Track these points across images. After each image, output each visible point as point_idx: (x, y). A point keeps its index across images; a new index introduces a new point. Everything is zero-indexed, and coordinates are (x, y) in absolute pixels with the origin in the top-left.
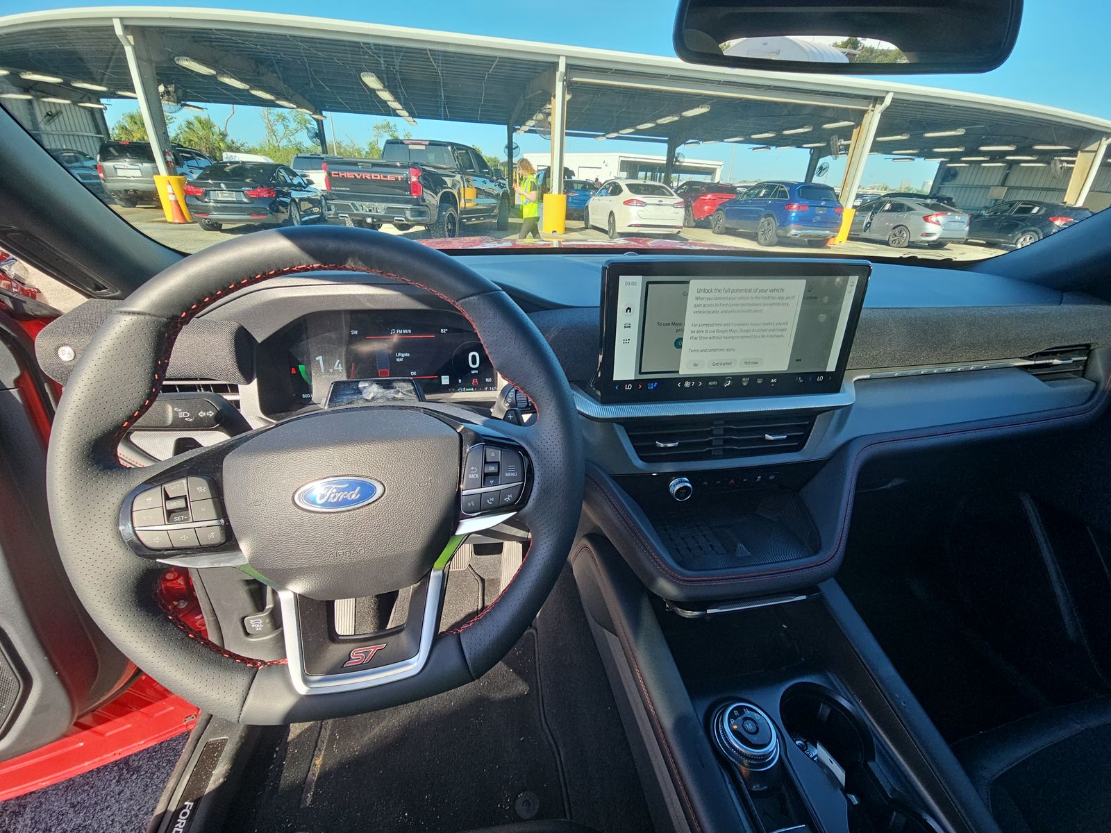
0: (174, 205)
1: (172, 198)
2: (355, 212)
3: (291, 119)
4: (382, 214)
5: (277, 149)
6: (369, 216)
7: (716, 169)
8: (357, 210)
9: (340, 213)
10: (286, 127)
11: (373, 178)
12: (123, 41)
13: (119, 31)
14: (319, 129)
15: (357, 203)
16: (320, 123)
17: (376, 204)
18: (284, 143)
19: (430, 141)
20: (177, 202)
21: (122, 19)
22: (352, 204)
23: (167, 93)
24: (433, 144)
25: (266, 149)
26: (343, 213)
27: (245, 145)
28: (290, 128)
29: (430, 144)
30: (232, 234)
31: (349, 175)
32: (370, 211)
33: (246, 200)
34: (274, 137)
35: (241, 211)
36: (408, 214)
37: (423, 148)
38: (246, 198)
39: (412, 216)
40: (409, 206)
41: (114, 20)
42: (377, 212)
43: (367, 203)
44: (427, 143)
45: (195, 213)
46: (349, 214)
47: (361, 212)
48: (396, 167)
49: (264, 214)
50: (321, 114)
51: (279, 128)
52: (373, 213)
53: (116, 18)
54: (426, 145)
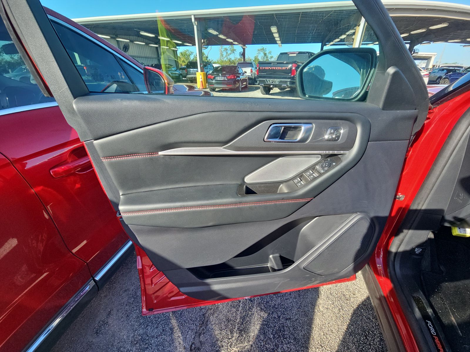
0: (201, 83)
1: (201, 80)
2: (267, 83)
3: (229, 50)
4: (277, 83)
5: (222, 61)
6: (272, 85)
7: (431, 57)
8: (267, 82)
9: (260, 84)
10: (227, 53)
11: (276, 69)
12: (194, 24)
13: (193, 20)
14: (243, 52)
15: (268, 79)
16: (244, 49)
17: (275, 79)
18: (225, 59)
19: (299, 52)
20: (202, 81)
21: (194, 15)
22: (266, 80)
23: (204, 42)
24: (300, 53)
25: (219, 62)
26: (261, 84)
27: (213, 61)
28: (228, 53)
29: (299, 53)
30: (219, 92)
31: (267, 68)
32: (272, 82)
33: (226, 80)
34: (222, 57)
35: (223, 84)
36: (288, 83)
37: (295, 55)
38: (227, 79)
39: (290, 84)
40: (289, 80)
41: (192, 16)
42: (275, 83)
43: (272, 79)
44: (298, 53)
45: (210, 85)
46: (264, 84)
47: (269, 83)
48: (284, 63)
49: (231, 85)
50: (245, 46)
51: (224, 54)
52: (273, 83)
53: (192, 15)
54: (297, 54)
